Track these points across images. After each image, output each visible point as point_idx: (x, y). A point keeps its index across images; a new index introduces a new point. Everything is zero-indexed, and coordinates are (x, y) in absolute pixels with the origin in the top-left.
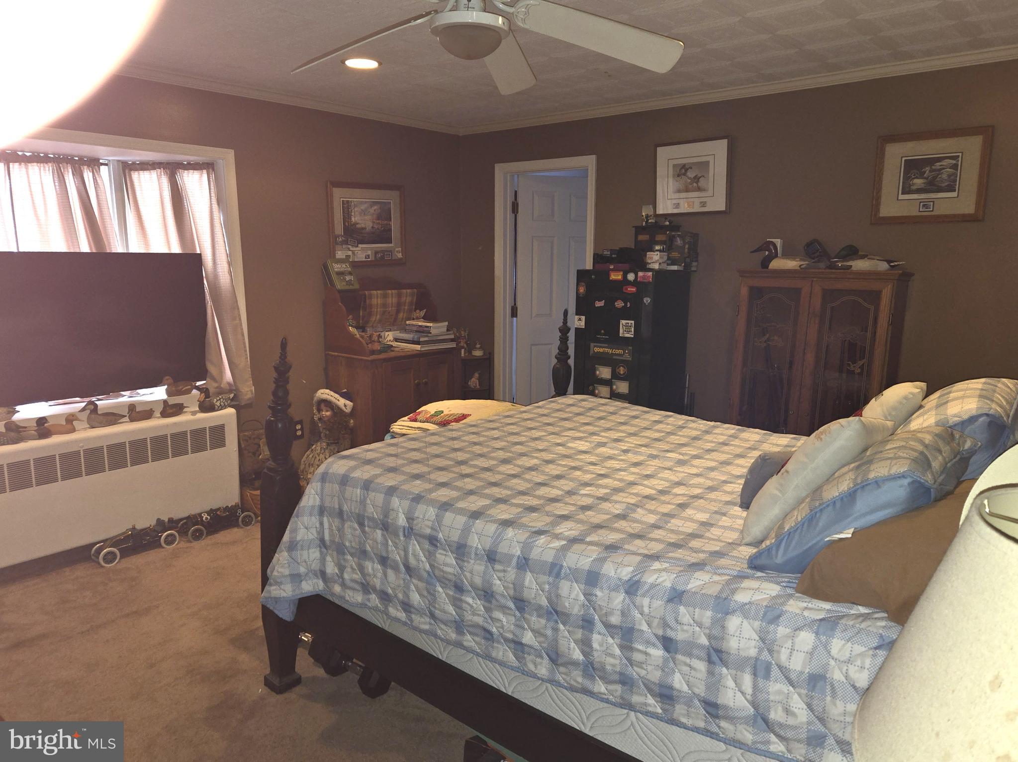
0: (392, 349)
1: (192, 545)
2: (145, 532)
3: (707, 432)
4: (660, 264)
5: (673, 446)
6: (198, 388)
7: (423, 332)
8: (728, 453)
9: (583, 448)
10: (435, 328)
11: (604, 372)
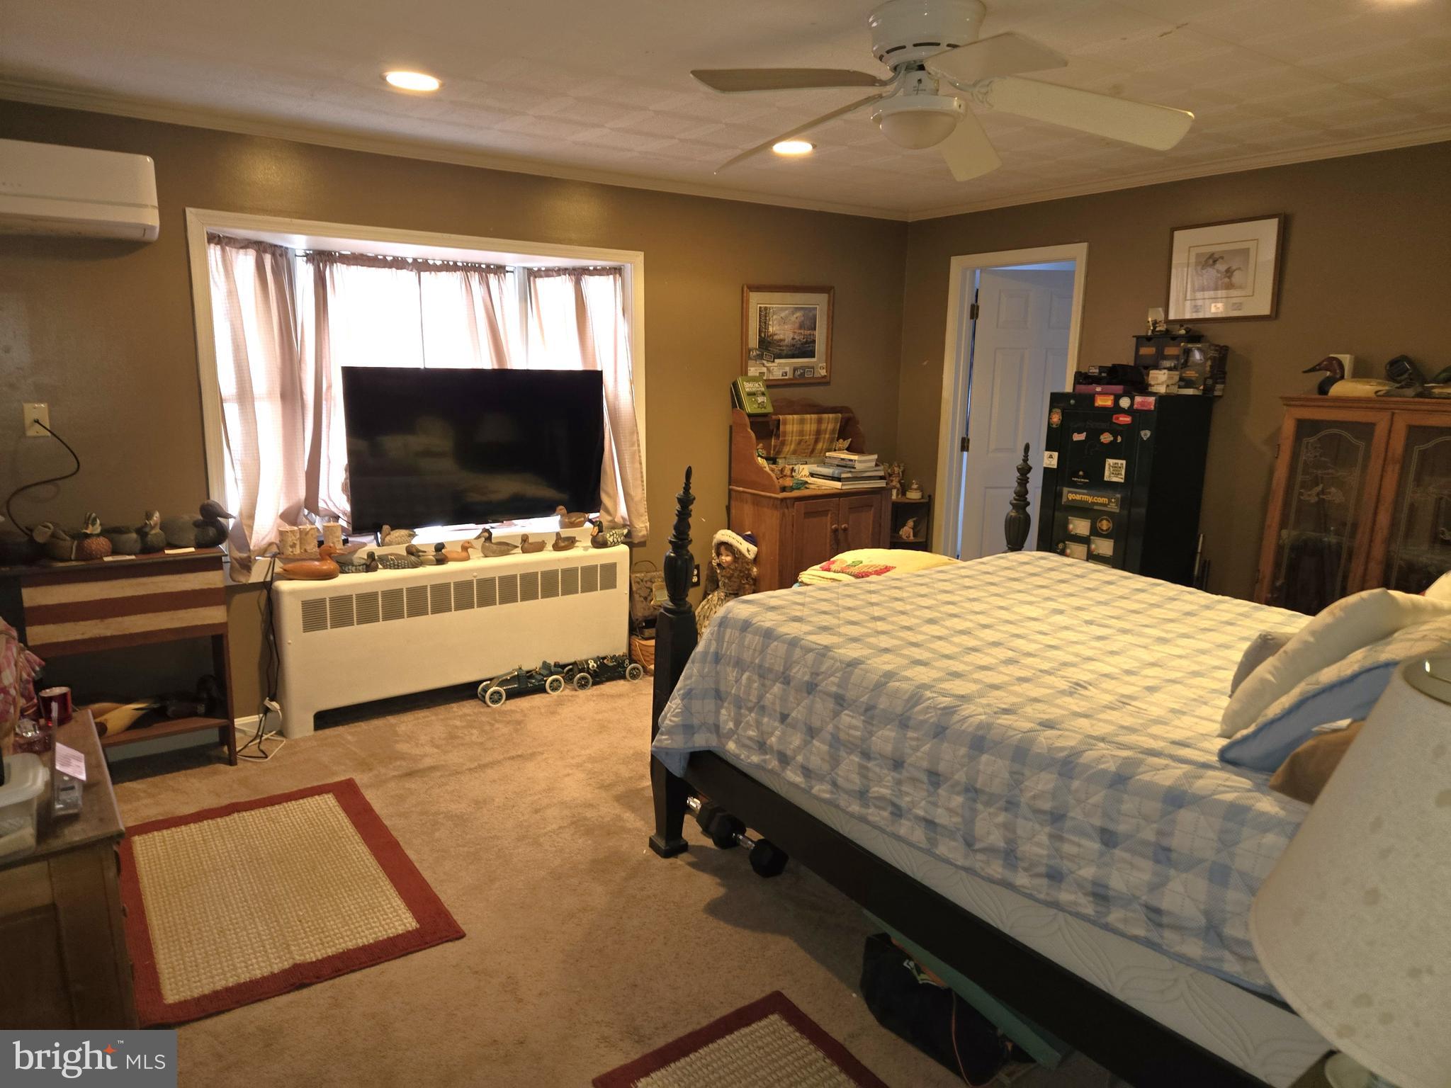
0: (807, 486)
1: (577, 693)
2: (529, 675)
3: (1207, 607)
4: (1168, 386)
5: (1155, 621)
6: (590, 521)
7: (845, 467)
8: (1231, 635)
9: (1034, 615)
10: (860, 462)
11: (1080, 526)
